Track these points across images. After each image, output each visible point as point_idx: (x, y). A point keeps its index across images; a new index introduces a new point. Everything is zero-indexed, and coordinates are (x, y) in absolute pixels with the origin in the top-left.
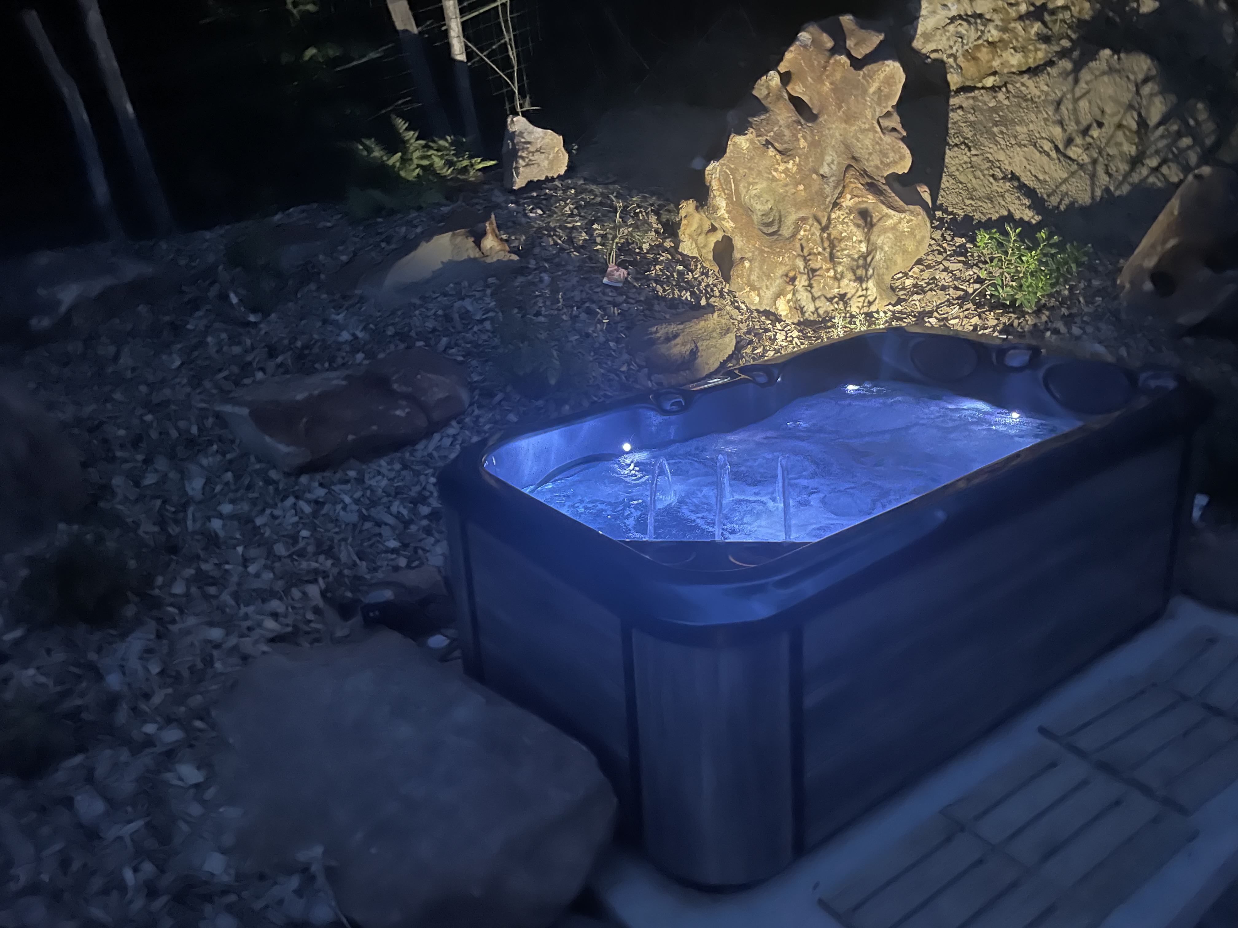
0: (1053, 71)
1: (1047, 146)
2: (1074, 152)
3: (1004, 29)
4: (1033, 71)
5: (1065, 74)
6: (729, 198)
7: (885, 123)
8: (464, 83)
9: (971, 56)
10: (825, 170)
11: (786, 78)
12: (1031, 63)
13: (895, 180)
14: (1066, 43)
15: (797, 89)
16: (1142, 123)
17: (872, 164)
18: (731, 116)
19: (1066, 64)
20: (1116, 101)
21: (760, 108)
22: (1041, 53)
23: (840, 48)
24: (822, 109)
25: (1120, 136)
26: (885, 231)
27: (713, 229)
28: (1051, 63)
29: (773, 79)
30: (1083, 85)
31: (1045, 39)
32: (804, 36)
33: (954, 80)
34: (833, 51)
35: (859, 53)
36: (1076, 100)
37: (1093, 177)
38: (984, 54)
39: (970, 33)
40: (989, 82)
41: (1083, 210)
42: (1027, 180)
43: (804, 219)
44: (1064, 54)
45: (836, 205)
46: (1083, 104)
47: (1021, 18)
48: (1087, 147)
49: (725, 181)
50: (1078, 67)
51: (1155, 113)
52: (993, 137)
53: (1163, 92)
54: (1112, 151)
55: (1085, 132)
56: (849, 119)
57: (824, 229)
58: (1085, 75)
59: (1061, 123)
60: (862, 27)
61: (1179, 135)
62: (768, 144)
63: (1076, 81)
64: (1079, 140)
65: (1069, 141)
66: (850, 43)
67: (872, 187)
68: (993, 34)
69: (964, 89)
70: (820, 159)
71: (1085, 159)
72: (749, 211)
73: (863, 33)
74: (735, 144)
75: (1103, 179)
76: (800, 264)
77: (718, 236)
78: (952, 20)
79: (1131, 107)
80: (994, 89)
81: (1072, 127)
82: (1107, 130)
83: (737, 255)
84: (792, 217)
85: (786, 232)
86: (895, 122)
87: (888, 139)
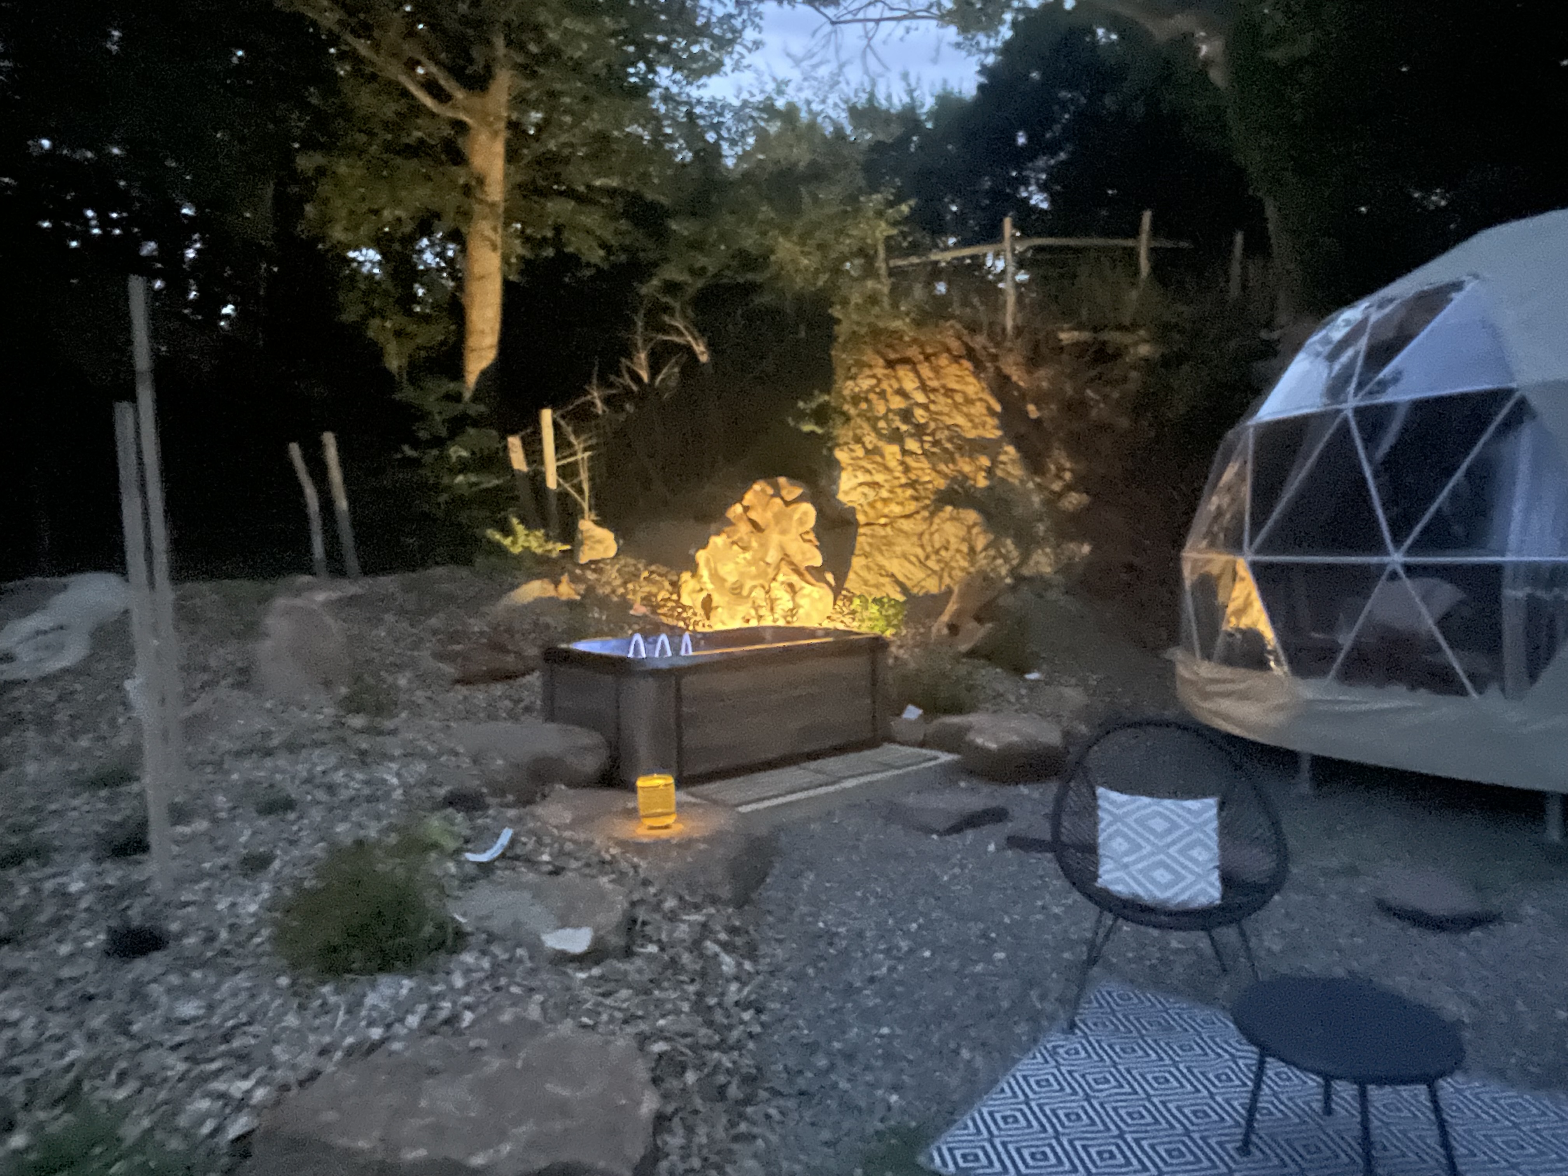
0: (918, 517)
1: (913, 559)
2: (932, 563)
3: (891, 491)
4: (907, 517)
5: (925, 519)
6: (710, 570)
7: (806, 537)
8: (553, 501)
9: (872, 505)
10: (769, 560)
11: (746, 509)
12: (907, 512)
13: (809, 569)
14: (927, 502)
15: (753, 515)
16: (972, 550)
17: (797, 558)
18: (713, 527)
19: (926, 514)
20: (956, 536)
21: (730, 523)
22: (912, 506)
23: (777, 494)
24: (768, 526)
25: (958, 556)
26: (804, 596)
27: (701, 590)
28: (917, 512)
29: (738, 509)
30: (935, 527)
31: (916, 499)
32: (757, 487)
33: (861, 518)
34: (773, 496)
35: (789, 498)
36: (932, 534)
37: (941, 578)
38: (879, 505)
39: (871, 493)
40: (883, 521)
41: (933, 596)
42: (901, 578)
43: (755, 587)
44: (925, 507)
45: (774, 579)
46: (936, 537)
47: (901, 486)
48: (939, 561)
49: (708, 562)
50: (933, 514)
51: (980, 542)
52: (881, 552)
53: (985, 532)
54: (953, 564)
55: (937, 552)
56: (783, 532)
57: (767, 592)
58: (937, 520)
59: (922, 546)
60: (792, 485)
61: (994, 558)
62: (734, 543)
63: (931, 524)
64: (933, 557)
65: (927, 557)
66: (784, 493)
67: (797, 571)
68: (884, 494)
69: (868, 524)
70: (766, 553)
71: (936, 567)
72: (723, 580)
73: (792, 489)
74: (715, 543)
75: (947, 580)
76: (753, 612)
77: (704, 594)
78: (861, 484)
79: (964, 540)
80: (885, 525)
81: (929, 549)
82: (950, 553)
83: (714, 604)
84: (749, 584)
85: (745, 593)
86: (811, 536)
87: (807, 546)
